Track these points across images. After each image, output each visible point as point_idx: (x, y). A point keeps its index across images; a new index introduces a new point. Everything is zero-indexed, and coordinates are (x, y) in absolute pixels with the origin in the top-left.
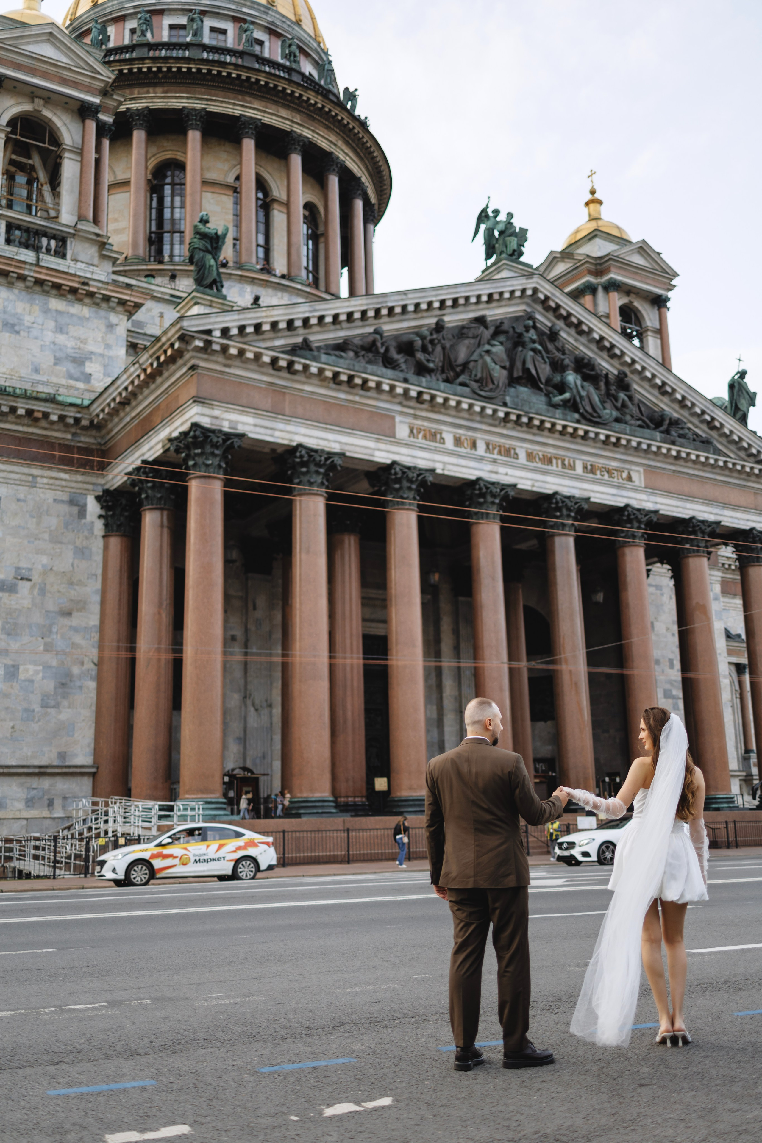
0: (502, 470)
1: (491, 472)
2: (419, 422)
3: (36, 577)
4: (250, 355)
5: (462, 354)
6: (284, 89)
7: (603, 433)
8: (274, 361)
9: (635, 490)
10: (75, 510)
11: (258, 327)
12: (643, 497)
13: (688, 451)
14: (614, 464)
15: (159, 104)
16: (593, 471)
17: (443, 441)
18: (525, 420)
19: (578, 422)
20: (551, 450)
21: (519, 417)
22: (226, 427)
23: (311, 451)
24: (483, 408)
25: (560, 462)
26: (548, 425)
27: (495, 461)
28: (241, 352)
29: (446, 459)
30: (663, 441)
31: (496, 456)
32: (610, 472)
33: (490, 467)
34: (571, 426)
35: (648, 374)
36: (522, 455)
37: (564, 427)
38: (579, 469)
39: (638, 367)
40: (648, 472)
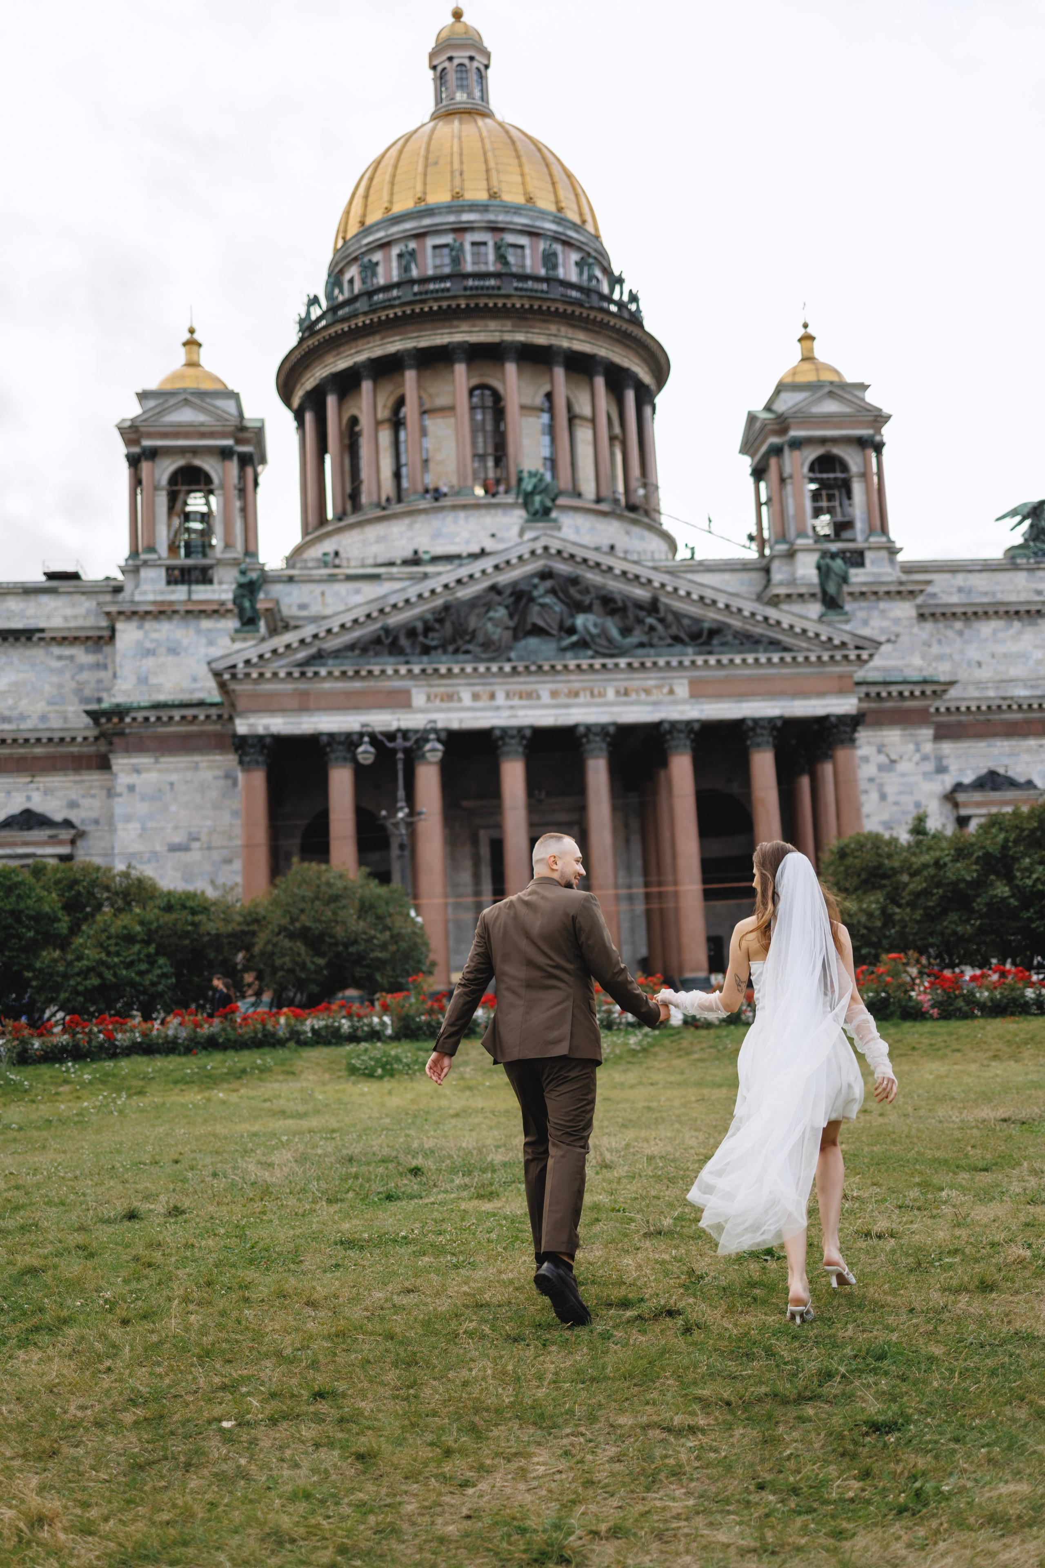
0: (521, 713)
1: (510, 717)
2: (435, 690)
3: (204, 837)
4: (268, 675)
5: (473, 622)
6: (486, 305)
7: (623, 662)
8: (289, 674)
10: (230, 782)
11: (274, 651)
12: (687, 707)
13: (730, 656)
14: (652, 683)
15: (378, 352)
16: (626, 693)
17: (460, 700)
18: (533, 668)
19: (592, 657)
20: (578, 685)
21: (527, 666)
22: (261, 731)
23: (332, 736)
25: (588, 693)
26: (559, 667)
27: (512, 707)
28: (261, 675)
29: (463, 715)
30: (700, 653)
31: (516, 702)
32: (647, 691)
33: (507, 713)
34: (585, 663)
35: (682, 593)
36: (545, 695)
37: (578, 665)
38: (611, 695)
39: (670, 588)
40: (695, 682)
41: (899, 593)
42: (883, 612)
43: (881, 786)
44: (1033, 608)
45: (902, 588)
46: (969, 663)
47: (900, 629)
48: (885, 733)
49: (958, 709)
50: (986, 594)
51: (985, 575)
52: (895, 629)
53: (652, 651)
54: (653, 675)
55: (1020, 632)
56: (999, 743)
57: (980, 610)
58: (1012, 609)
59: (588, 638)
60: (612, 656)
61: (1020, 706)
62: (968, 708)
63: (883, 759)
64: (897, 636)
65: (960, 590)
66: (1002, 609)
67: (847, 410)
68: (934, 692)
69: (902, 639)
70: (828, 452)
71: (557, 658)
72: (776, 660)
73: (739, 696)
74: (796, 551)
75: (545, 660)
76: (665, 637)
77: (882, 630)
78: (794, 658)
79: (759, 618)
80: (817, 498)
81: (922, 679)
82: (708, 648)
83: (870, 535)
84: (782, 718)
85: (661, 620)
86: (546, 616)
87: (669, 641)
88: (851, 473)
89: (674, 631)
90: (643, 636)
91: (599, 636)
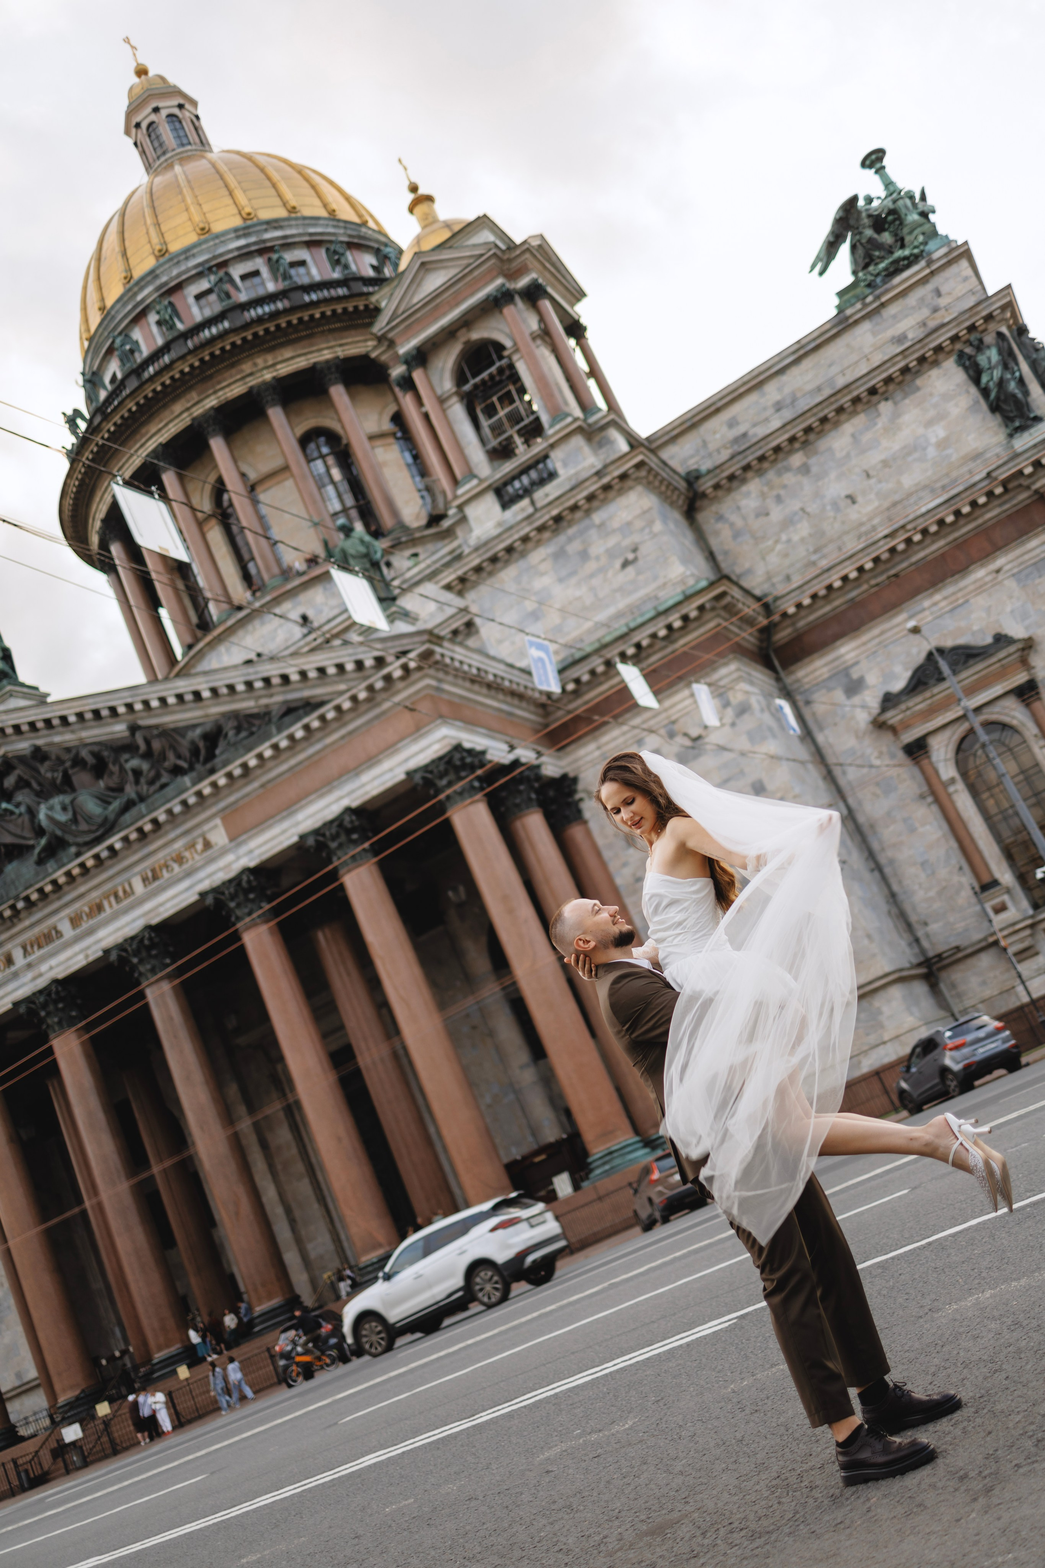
1: (34, 979)
7: (115, 840)
9: (224, 852)
12: (229, 858)
14: (178, 845)
16: (155, 875)
18: (20, 905)
19: (78, 854)
20: (95, 894)
21: (13, 907)
25: (112, 899)
26: (48, 888)
27: (30, 966)
30: (200, 779)
31: (38, 953)
32: (180, 859)
33: (30, 975)
34: (73, 867)
35: (155, 704)
36: (65, 928)
37: (68, 874)
38: (139, 887)
39: (138, 707)
40: (229, 817)
41: (607, 488)
44: (893, 370)
45: (605, 480)
46: (835, 505)
47: (636, 538)
49: (829, 588)
50: (819, 389)
51: (806, 363)
52: (627, 542)
53: (142, 807)
54: (172, 835)
55: (896, 416)
56: (927, 603)
57: (812, 421)
58: (861, 390)
59: (59, 833)
60: (98, 840)
61: (925, 532)
62: (845, 579)
64: (635, 550)
65: (779, 407)
66: (845, 400)
67: (452, 272)
68: (701, 608)
69: (643, 550)
70: (467, 342)
71: (41, 877)
72: (316, 724)
73: (289, 807)
74: (460, 508)
75: (27, 888)
76: (158, 776)
77: (610, 554)
78: (322, 718)
79: (258, 684)
80: (490, 411)
81: (679, 598)
82: (209, 766)
83: (551, 426)
84: (348, 810)
85: (148, 755)
86: (11, 827)
87: (164, 779)
88: (506, 353)
89: (172, 759)
90: (130, 791)
91: (75, 820)
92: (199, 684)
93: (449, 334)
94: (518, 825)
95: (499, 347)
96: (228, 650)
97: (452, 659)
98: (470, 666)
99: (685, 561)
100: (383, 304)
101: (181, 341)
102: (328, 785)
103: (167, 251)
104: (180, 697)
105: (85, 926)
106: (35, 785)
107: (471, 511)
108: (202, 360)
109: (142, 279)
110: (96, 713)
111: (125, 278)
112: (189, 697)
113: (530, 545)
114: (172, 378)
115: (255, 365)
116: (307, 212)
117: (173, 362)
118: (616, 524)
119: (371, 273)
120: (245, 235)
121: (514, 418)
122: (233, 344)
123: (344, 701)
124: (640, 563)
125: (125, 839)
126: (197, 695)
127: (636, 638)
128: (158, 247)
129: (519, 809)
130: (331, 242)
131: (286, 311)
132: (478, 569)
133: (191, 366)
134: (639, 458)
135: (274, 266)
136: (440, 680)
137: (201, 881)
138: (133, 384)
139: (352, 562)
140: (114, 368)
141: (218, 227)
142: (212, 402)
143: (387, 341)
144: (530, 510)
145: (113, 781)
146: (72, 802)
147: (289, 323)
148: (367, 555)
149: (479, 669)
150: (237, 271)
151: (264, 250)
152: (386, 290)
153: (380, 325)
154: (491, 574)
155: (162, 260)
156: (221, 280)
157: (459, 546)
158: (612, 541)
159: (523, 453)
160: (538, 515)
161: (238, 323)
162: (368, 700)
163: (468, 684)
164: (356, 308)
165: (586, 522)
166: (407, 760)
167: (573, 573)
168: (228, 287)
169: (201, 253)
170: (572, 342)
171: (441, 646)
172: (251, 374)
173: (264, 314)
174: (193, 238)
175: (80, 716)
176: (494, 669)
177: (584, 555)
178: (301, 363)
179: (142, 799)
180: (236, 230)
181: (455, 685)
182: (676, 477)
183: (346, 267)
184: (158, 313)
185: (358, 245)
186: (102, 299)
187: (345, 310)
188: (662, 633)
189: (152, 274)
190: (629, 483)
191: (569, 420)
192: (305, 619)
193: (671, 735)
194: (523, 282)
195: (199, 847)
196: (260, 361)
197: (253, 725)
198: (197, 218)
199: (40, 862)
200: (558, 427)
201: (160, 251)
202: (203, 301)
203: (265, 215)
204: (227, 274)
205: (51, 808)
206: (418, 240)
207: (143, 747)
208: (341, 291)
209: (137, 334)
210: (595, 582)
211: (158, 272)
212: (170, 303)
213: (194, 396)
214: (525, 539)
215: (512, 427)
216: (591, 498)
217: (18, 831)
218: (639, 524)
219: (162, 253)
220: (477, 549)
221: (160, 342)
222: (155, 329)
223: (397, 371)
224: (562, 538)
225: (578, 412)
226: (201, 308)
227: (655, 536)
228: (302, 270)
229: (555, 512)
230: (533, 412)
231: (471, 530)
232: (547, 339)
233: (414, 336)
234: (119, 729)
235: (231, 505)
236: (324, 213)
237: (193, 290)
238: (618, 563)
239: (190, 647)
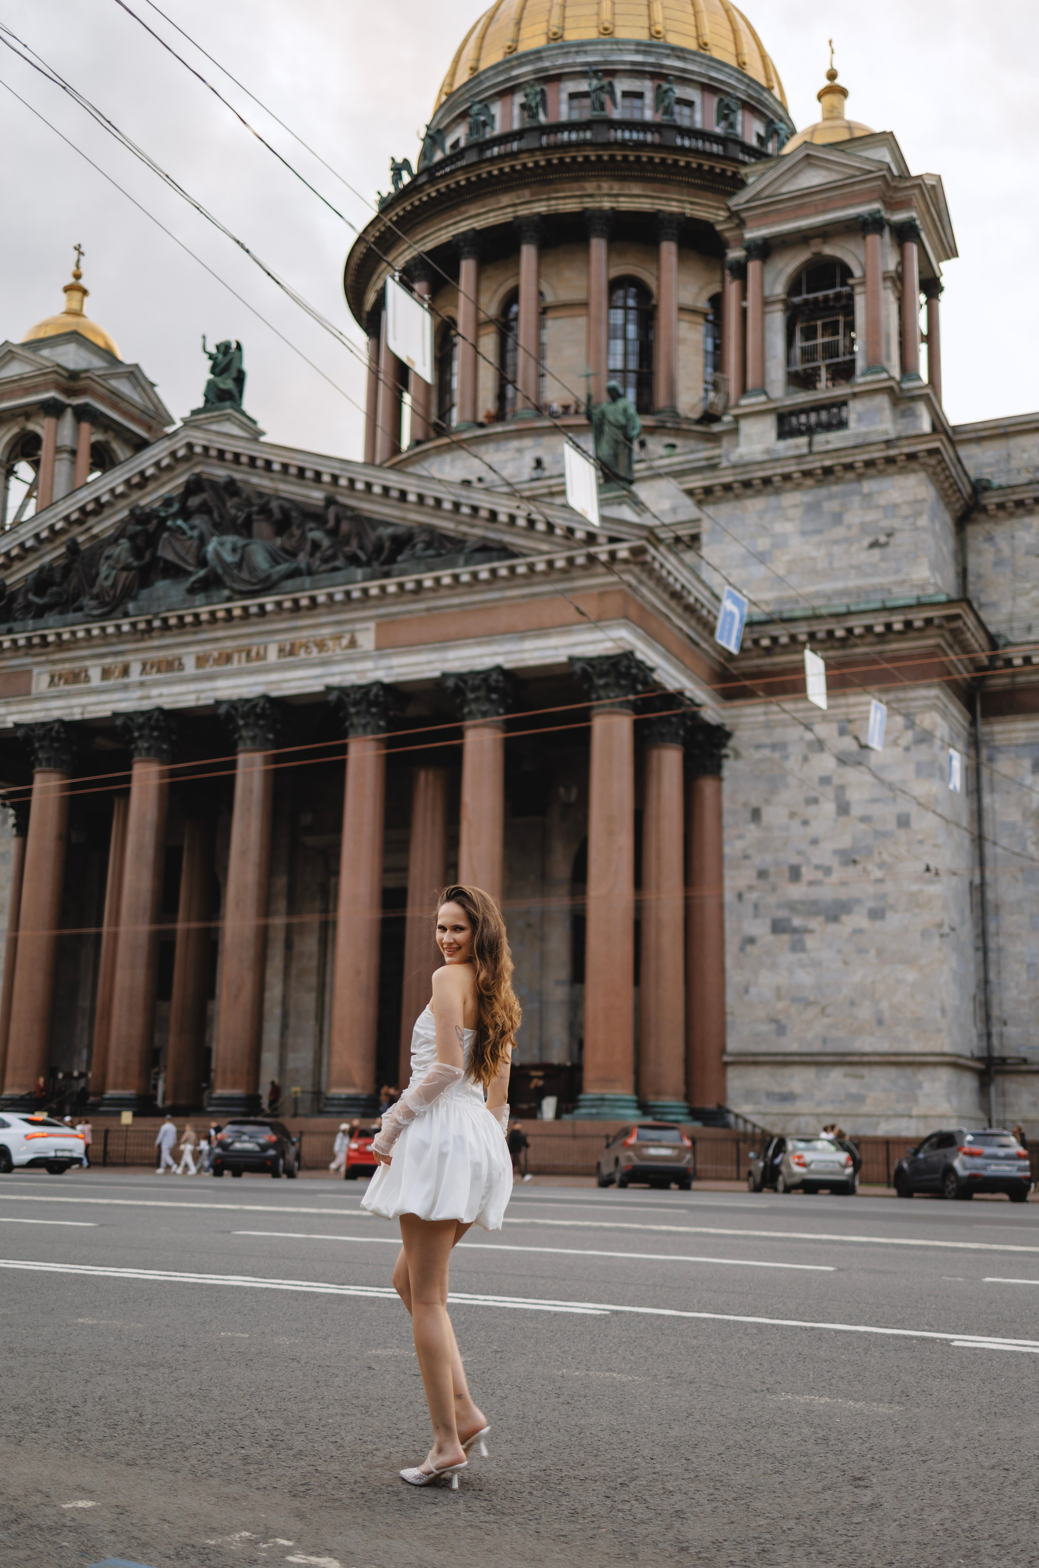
2: (59, 667)
7: (269, 602)
9: (365, 657)
12: (368, 665)
14: (325, 631)
16: (292, 651)
17: (87, 679)
18: (157, 623)
19: (229, 599)
20: (229, 644)
21: (149, 622)
24: (103, 629)
25: (244, 655)
26: (189, 619)
29: (86, 700)
30: (372, 578)
31: (155, 676)
32: (321, 646)
33: (139, 693)
34: (220, 609)
35: (360, 486)
36: (190, 663)
37: (213, 614)
38: (272, 655)
39: (343, 482)
40: (384, 624)
41: (890, 461)
42: (868, 496)
43: (841, 789)
45: (892, 452)
47: (896, 523)
48: (852, 700)
52: (886, 523)
53: (307, 581)
54: (323, 619)
59: (220, 571)
60: (253, 594)
63: (848, 744)
64: (889, 535)
68: (928, 621)
69: (898, 539)
70: (817, 255)
71: (185, 606)
72: (503, 572)
73: (445, 641)
74: (737, 418)
75: (169, 610)
76: (333, 557)
77: (864, 528)
78: (512, 569)
79: (465, 510)
80: (809, 334)
81: (912, 601)
82: (385, 568)
83: (864, 374)
84: (499, 669)
85: (333, 533)
86: (178, 546)
87: (338, 563)
88: (851, 281)
89: (353, 547)
90: (302, 560)
91: (239, 565)
92: (410, 485)
93: (803, 238)
94: (655, 753)
95: (847, 272)
96: (453, 461)
97: (662, 566)
98: (676, 580)
99: (934, 567)
100: (750, 180)
101: (537, 134)
102: (490, 636)
103: (561, 37)
104: (386, 490)
105: (208, 669)
106: (216, 515)
107: (746, 426)
108: (549, 161)
109: (525, 55)
110: (301, 471)
111: (509, 47)
112: (394, 494)
113: (789, 485)
114: (512, 167)
115: (599, 188)
116: (717, 54)
117: (520, 151)
118: (882, 500)
119: (754, 142)
120: (646, 53)
121: (830, 350)
122: (586, 158)
123: (540, 562)
124: (890, 550)
125: (279, 604)
126: (403, 494)
127: (852, 622)
128: (555, 30)
129: (663, 740)
130: (727, 94)
131: (653, 146)
132: (727, 487)
133: (536, 163)
134: (937, 444)
135: (660, 95)
136: (641, 582)
137: (332, 675)
138: (472, 157)
139: (607, 428)
140: (460, 134)
141: (621, 34)
142: (540, 208)
143: (738, 220)
144: (805, 450)
145: (290, 544)
146: (245, 546)
147: (651, 159)
148: (624, 428)
149: (683, 587)
150: (622, 85)
151: (657, 75)
152: (760, 167)
153: (738, 200)
154: (738, 497)
155: (553, 44)
156: (601, 88)
157: (719, 456)
158: (871, 516)
159: (825, 390)
160: (810, 458)
161: (601, 139)
162: (563, 571)
163: (666, 597)
164: (724, 171)
165: (854, 486)
166: (575, 645)
167: (819, 532)
168: (606, 98)
169: (594, 52)
170: (923, 298)
171: (656, 548)
172: (591, 196)
173: (630, 140)
174: (592, 34)
175: (285, 467)
176: (698, 593)
177: (837, 518)
178: (645, 205)
179: (310, 572)
180: (638, 43)
181: (654, 592)
182: (965, 480)
183: (732, 125)
184: (526, 96)
185: (753, 108)
186: (478, 60)
187: (712, 168)
188: (879, 629)
189: (537, 54)
190: (915, 465)
191: (884, 376)
192: (539, 463)
193: (842, 732)
194: (900, 217)
195: (345, 642)
196: (605, 186)
197: (442, 546)
198: (606, 16)
199: (192, 591)
200: (869, 378)
201: (555, 34)
202: (576, 103)
203: (673, 39)
204: (611, 85)
205: (222, 544)
206: (814, 130)
207: (331, 523)
208: (716, 148)
209: (496, 109)
210: (837, 550)
211: (544, 54)
212: (543, 91)
213: (526, 194)
214: (787, 477)
215: (824, 359)
216: (870, 464)
217: (183, 553)
218: (906, 510)
219: (555, 37)
220: (734, 466)
221: (516, 126)
222: (516, 111)
223: (735, 254)
224: (823, 492)
225: (896, 372)
226: (571, 108)
227: (916, 529)
228: (686, 111)
229: (828, 463)
230: (852, 353)
231: (737, 445)
232: (898, 284)
233: (767, 225)
234: (317, 496)
235: (516, 319)
236: (733, 63)
237: (571, 86)
238: (867, 541)
239: (417, 443)
